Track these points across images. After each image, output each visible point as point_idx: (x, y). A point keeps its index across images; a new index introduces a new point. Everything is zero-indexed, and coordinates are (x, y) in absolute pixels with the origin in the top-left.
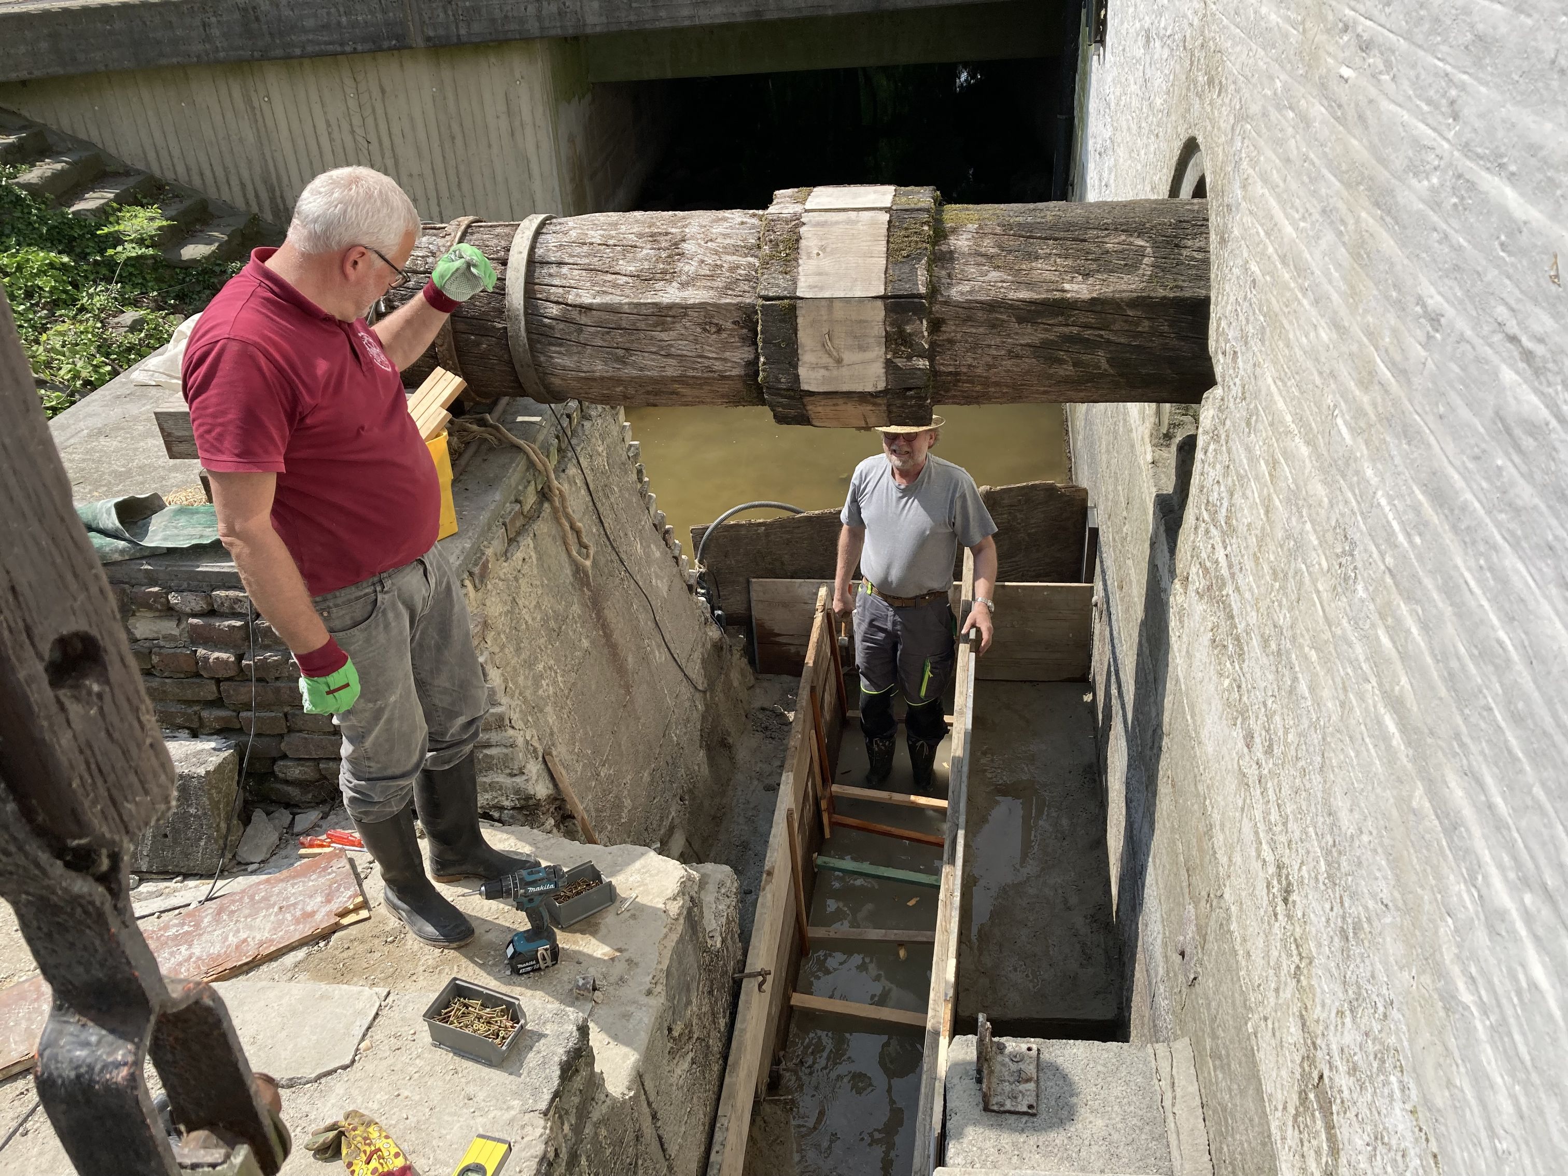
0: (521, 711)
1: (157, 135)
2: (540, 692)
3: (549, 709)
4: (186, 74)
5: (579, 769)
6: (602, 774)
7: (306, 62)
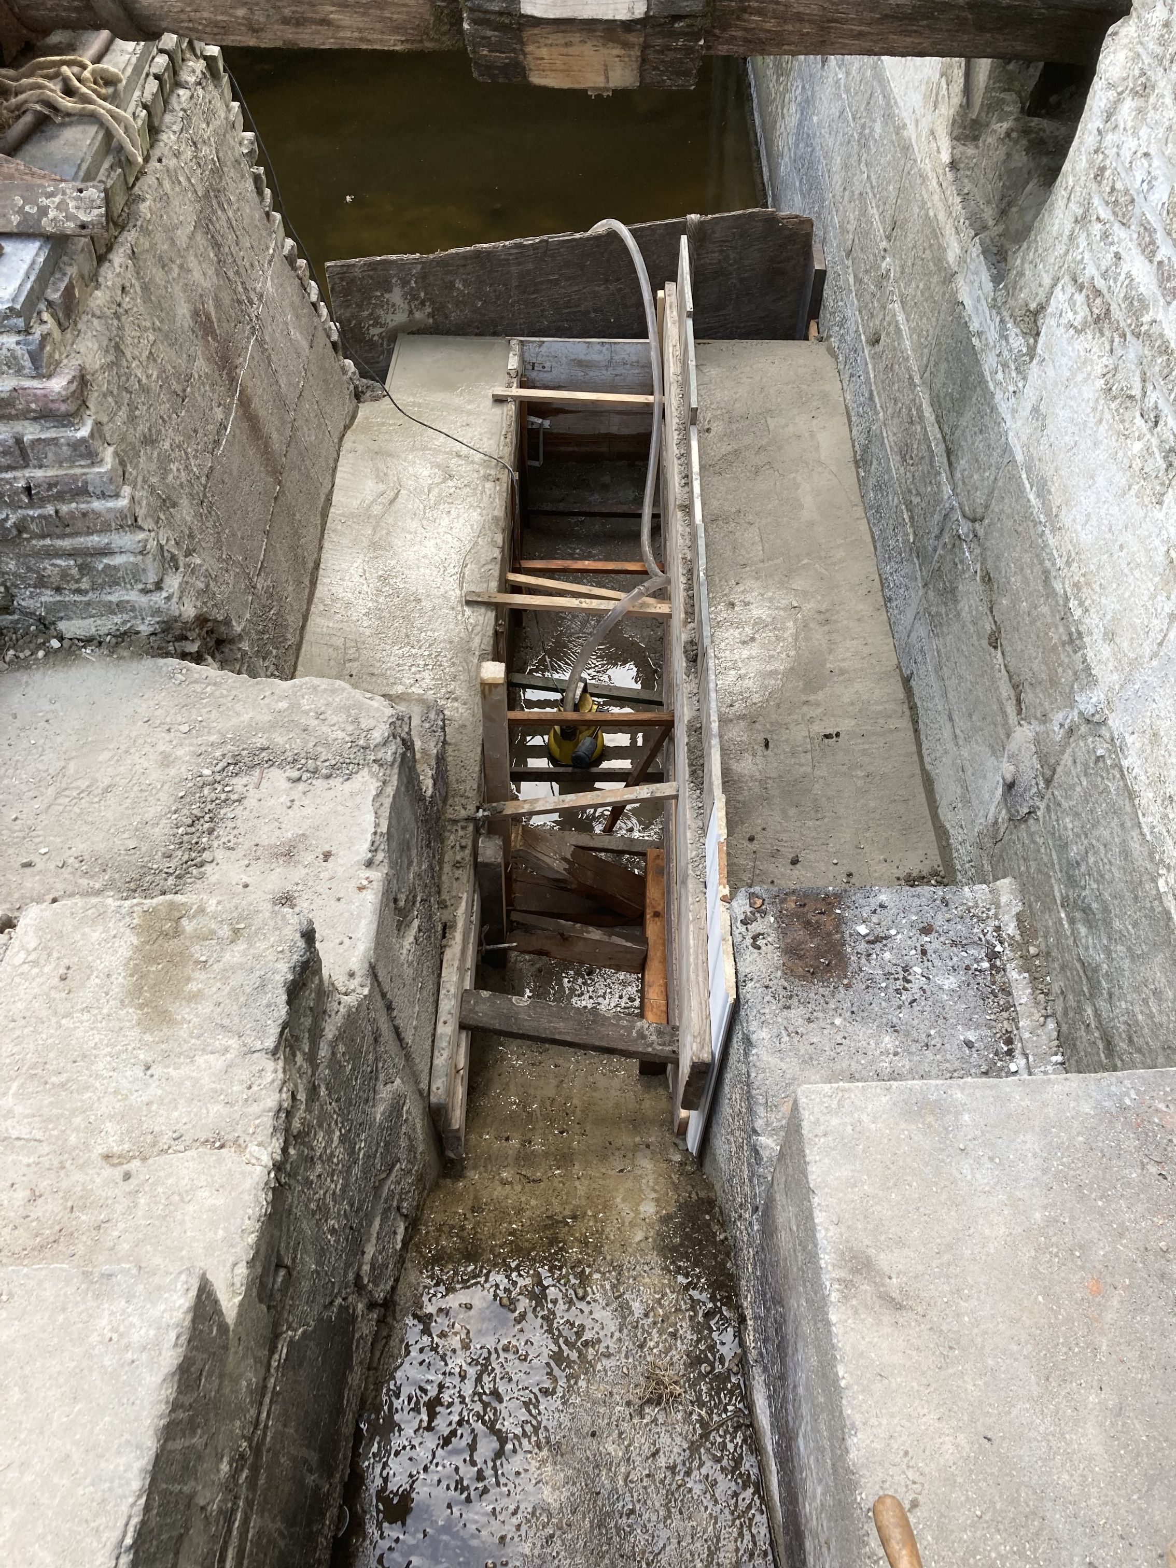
0: (148, 504)
2: (170, 477)
3: (184, 502)
5: (231, 581)
6: (259, 586)
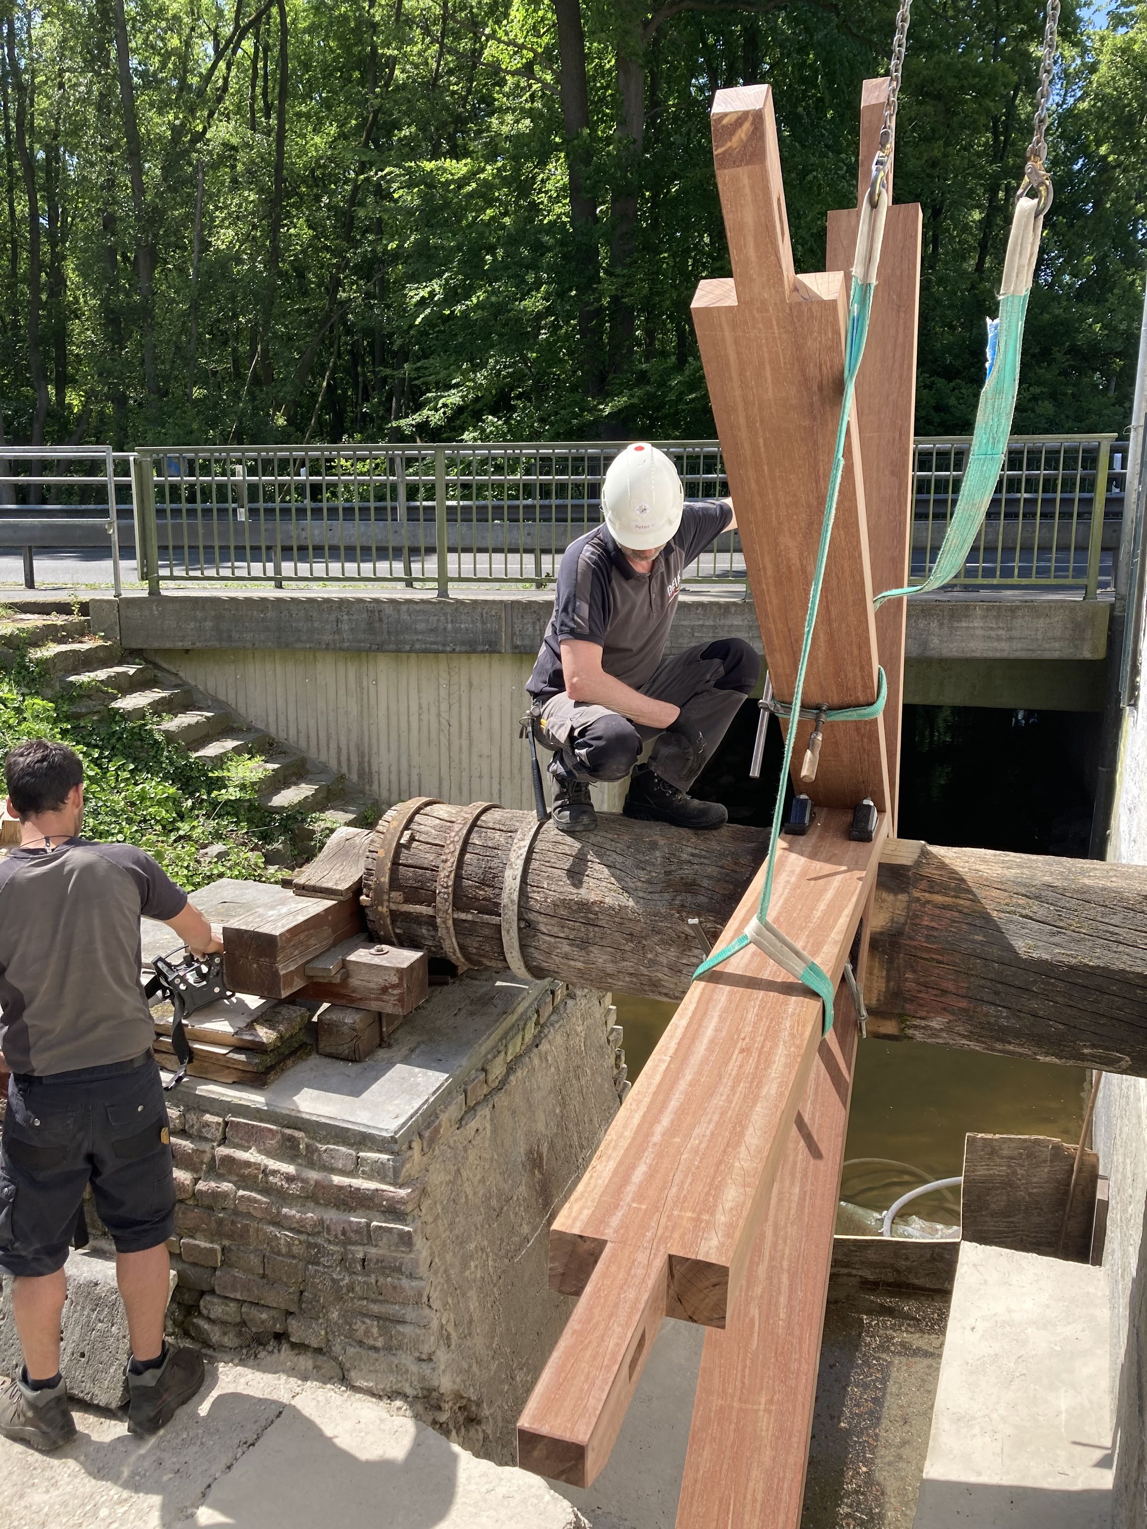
0: (442, 1290)
1: (281, 703)
4: (315, 657)
5: (494, 1368)
7: (413, 655)
